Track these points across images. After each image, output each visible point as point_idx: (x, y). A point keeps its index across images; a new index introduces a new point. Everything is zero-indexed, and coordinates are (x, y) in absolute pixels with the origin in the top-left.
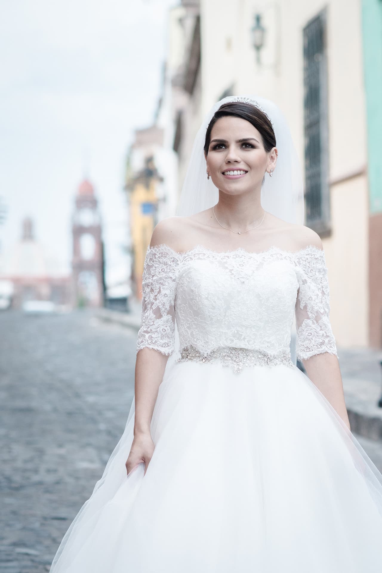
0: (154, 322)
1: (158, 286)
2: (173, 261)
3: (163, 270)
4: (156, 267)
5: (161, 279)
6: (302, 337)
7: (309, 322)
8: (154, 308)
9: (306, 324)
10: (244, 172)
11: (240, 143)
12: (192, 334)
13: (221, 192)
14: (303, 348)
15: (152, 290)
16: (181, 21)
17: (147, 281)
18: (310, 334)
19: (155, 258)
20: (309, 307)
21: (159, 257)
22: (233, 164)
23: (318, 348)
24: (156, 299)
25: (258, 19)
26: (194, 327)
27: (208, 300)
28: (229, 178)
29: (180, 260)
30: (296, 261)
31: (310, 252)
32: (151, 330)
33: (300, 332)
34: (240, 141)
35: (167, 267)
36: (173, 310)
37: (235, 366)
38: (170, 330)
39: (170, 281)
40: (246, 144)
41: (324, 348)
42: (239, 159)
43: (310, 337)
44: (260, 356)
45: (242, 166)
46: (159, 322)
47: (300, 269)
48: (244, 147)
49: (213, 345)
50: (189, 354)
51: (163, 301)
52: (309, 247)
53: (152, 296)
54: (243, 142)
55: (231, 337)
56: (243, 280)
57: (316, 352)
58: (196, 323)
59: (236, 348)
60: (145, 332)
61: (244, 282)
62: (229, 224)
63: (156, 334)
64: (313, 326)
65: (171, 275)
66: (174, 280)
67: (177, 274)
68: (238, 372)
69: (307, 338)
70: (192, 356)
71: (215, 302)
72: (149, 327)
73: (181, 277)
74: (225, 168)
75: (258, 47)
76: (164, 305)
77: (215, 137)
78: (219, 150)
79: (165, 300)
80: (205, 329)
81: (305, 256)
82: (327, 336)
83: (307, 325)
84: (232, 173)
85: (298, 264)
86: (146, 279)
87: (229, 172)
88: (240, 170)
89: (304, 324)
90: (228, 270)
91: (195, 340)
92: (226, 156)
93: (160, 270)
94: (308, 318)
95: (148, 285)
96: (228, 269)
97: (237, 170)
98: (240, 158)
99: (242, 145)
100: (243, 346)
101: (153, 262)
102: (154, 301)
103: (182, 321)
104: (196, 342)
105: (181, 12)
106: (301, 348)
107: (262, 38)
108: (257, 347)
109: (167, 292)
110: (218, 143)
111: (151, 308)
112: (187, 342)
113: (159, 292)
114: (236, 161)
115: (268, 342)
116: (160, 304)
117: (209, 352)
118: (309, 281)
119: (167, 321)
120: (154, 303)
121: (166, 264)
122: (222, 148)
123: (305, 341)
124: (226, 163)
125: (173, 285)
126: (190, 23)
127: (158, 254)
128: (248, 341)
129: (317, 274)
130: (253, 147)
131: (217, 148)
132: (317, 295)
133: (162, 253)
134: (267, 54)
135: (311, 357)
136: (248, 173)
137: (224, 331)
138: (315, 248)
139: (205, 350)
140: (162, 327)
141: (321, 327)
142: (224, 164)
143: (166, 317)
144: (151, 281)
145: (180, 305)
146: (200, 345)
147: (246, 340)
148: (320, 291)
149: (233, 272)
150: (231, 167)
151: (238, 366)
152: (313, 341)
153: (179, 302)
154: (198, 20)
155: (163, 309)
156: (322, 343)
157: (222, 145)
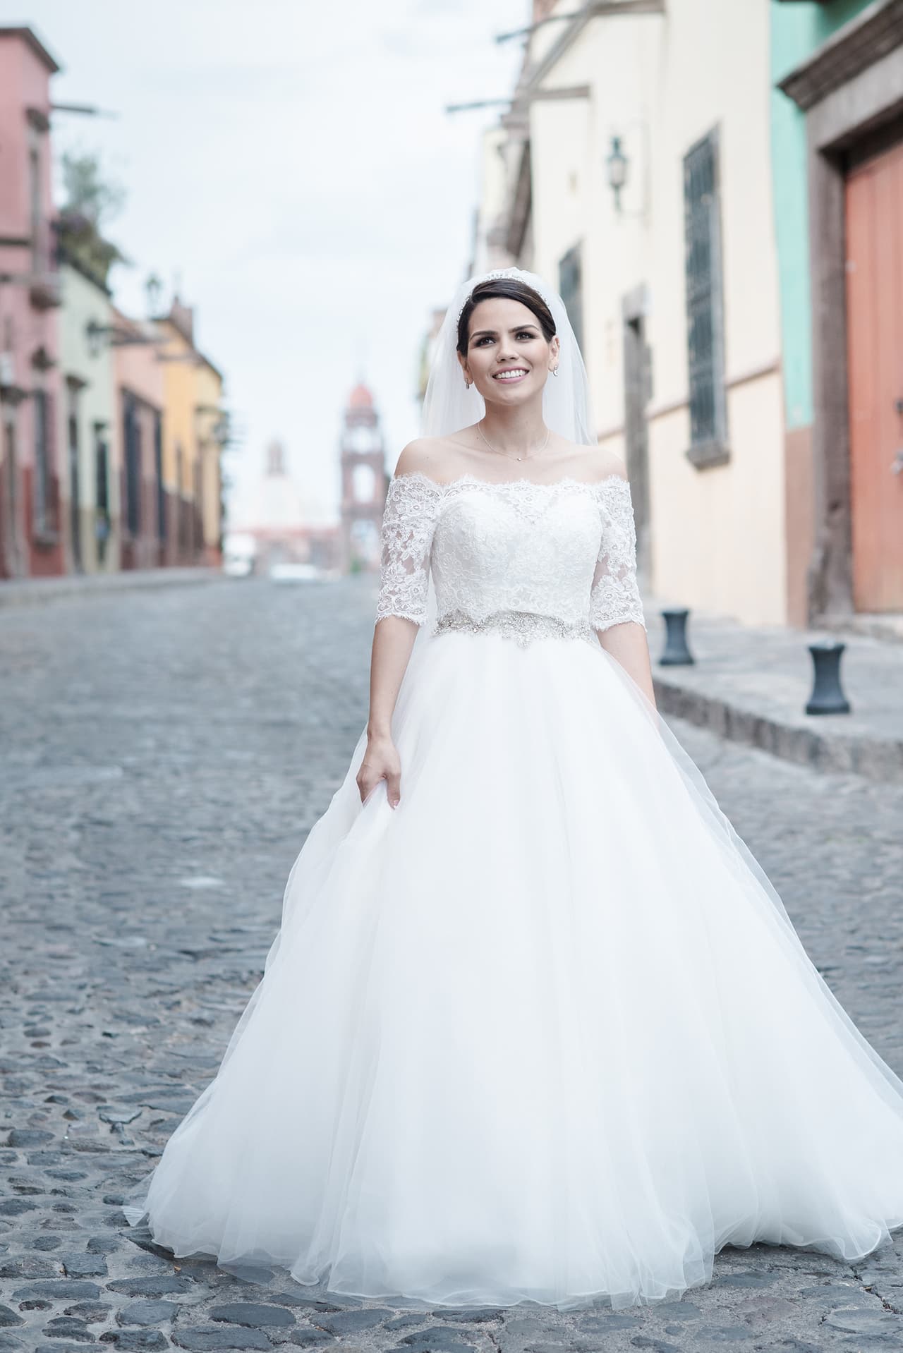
0: (403, 578)
1: (408, 529)
2: (431, 495)
3: (417, 508)
4: (404, 503)
5: (413, 519)
6: (598, 600)
7: (610, 579)
8: (404, 559)
9: (605, 582)
10: (524, 372)
11: (515, 333)
12: (460, 595)
13: (488, 403)
14: (598, 615)
15: (399, 535)
16: (500, 149)
17: (391, 522)
18: (609, 596)
19: (404, 490)
20: (611, 558)
21: (409, 489)
22: (509, 362)
23: (620, 615)
24: (406, 547)
25: (617, 144)
26: (463, 584)
27: (486, 545)
28: (504, 383)
29: (442, 495)
30: (598, 495)
31: (613, 484)
32: (400, 590)
33: (595, 594)
34: (514, 330)
35: (423, 503)
36: (430, 561)
37: (520, 637)
38: (423, 590)
39: (428, 522)
40: (521, 334)
41: (628, 616)
42: (516, 355)
43: (610, 599)
44: (552, 625)
45: (521, 363)
46: (410, 579)
47: (602, 506)
48: (519, 338)
49: (490, 608)
50: (453, 620)
51: (417, 548)
52: (611, 477)
53: (399, 543)
54: (518, 332)
55: (515, 598)
56: (532, 519)
57: (617, 620)
58: (465, 578)
59: (521, 613)
60: (390, 592)
61: (533, 522)
62: (503, 447)
63: (406, 595)
64: (614, 585)
65: (429, 514)
66: (433, 521)
67: (438, 512)
68: (524, 646)
69: (605, 602)
70: (457, 624)
71: (495, 548)
72: (396, 586)
73: (444, 516)
74: (498, 368)
75: (617, 186)
76: (418, 554)
77: (477, 328)
78: (484, 346)
79: (420, 547)
80: (478, 586)
81: (608, 489)
82: (633, 600)
83: (606, 584)
84: (508, 375)
85: (600, 499)
86: (389, 520)
87: (503, 374)
88: (519, 369)
89: (601, 582)
90: (512, 505)
91: (464, 602)
92: (498, 352)
93: (412, 507)
94: (609, 574)
95: (392, 528)
96: (511, 503)
97: (515, 369)
98: (518, 353)
99: (517, 336)
100: (531, 610)
101: (400, 496)
102: (402, 550)
103: (444, 577)
104: (465, 605)
105: (500, 136)
106: (596, 615)
107: (624, 172)
108: (550, 613)
109: (425, 536)
110: (484, 336)
111: (398, 559)
112: (452, 605)
113: (412, 536)
114: (513, 358)
115: (564, 606)
116: (413, 554)
117: (484, 617)
118: (613, 523)
119: (421, 578)
120: (402, 552)
121: (420, 499)
122: (488, 342)
123: (602, 605)
124: (498, 362)
125: (431, 527)
126: (514, 152)
127: (408, 485)
128: (539, 604)
129: (623, 514)
130: (532, 336)
131: (482, 343)
132: (625, 543)
133: (414, 484)
134: (631, 195)
135: (610, 628)
136: (529, 373)
137: (506, 589)
138: (619, 479)
139: (478, 615)
140: (415, 586)
141: (625, 587)
142: (496, 363)
143: (419, 572)
144: (397, 522)
145: (441, 554)
146: (471, 609)
147: (536, 603)
148: (629, 538)
149: (518, 508)
150: (506, 366)
151: (524, 638)
152: (613, 606)
153: (440, 550)
154: (527, 146)
155: (417, 560)
156: (626, 609)
157: (488, 338)
